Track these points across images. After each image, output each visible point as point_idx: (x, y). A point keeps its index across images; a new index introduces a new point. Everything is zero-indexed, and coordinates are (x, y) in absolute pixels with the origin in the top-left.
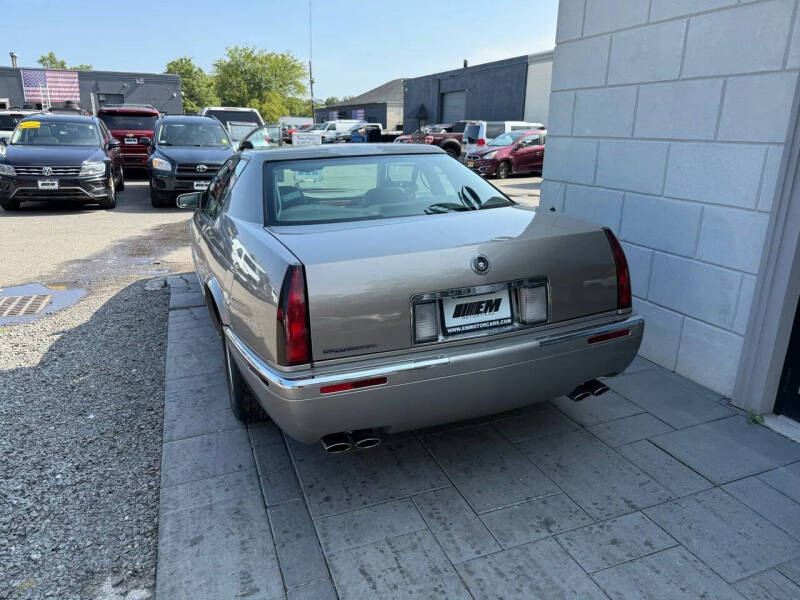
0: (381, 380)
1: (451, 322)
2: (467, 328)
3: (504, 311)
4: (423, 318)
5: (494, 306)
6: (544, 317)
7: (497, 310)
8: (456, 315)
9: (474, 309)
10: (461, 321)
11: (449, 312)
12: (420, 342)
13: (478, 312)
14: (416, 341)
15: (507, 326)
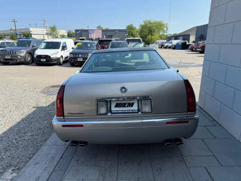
1: (114, 109)
2: (119, 112)
3: (135, 107)
4: (102, 106)
5: (131, 105)
6: (150, 111)
7: (132, 106)
8: (116, 107)
9: (123, 105)
10: (117, 109)
11: (113, 105)
12: (100, 114)
13: (124, 107)
14: (98, 114)
15: (136, 112)
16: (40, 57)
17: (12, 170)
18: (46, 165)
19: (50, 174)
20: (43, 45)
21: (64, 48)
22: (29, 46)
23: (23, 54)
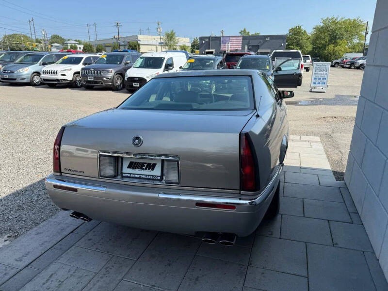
0: (75, 190)
1: (126, 170)
2: (133, 176)
3: (157, 172)
5: (152, 167)
7: (153, 169)
8: (129, 167)
9: (139, 166)
10: (131, 171)
12: (103, 176)
13: (141, 168)
14: (101, 175)
15: (157, 180)
16: (132, 79)
17: (8, 237)
18: (47, 239)
19: (43, 252)
20: (139, 62)
21: (169, 66)
22: (121, 63)
23: (110, 75)
